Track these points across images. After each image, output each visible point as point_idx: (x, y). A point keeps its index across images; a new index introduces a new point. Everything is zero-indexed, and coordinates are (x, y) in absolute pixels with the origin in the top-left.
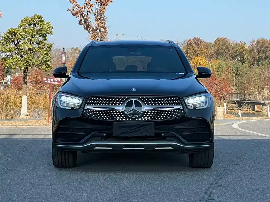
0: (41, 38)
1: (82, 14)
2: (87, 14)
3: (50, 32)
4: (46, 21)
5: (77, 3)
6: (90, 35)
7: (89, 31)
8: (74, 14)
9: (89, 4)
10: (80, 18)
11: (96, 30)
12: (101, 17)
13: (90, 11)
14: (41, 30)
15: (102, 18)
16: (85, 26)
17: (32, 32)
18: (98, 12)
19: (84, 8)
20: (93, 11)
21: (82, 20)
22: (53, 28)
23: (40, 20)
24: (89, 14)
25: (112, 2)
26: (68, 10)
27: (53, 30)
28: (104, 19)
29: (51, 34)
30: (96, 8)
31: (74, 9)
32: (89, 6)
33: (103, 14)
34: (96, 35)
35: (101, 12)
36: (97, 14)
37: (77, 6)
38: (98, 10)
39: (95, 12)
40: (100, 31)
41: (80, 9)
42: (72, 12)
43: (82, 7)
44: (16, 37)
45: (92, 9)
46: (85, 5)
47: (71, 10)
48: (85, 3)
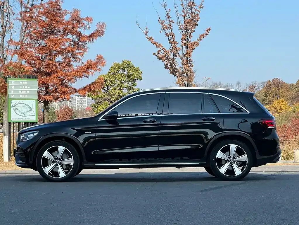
0: (130, 83)
1: (167, 58)
2: (173, 58)
3: (139, 78)
4: (135, 66)
5: (163, 47)
6: (177, 79)
7: (175, 76)
8: (160, 58)
9: (176, 47)
10: (165, 62)
11: (183, 73)
12: (187, 60)
13: (177, 54)
14: (130, 75)
15: (189, 62)
16: (172, 70)
17: (122, 78)
18: (185, 56)
19: (170, 52)
20: (179, 55)
21: (168, 64)
22: (142, 73)
23: (130, 65)
24: (176, 58)
25: (198, 45)
26: (154, 54)
27: (142, 76)
28: (191, 62)
29: (141, 78)
30: (183, 52)
31: (159, 53)
32: (176, 50)
33: (190, 57)
34: (183, 79)
35: (187, 55)
36: (183, 58)
37: (163, 50)
38: (185, 54)
39: (181, 56)
40: (187, 75)
41: (166, 53)
42: (157, 56)
43: (168, 51)
44: (106, 83)
45: (178, 53)
46: (171, 48)
47: (157, 54)
48: (171, 47)
